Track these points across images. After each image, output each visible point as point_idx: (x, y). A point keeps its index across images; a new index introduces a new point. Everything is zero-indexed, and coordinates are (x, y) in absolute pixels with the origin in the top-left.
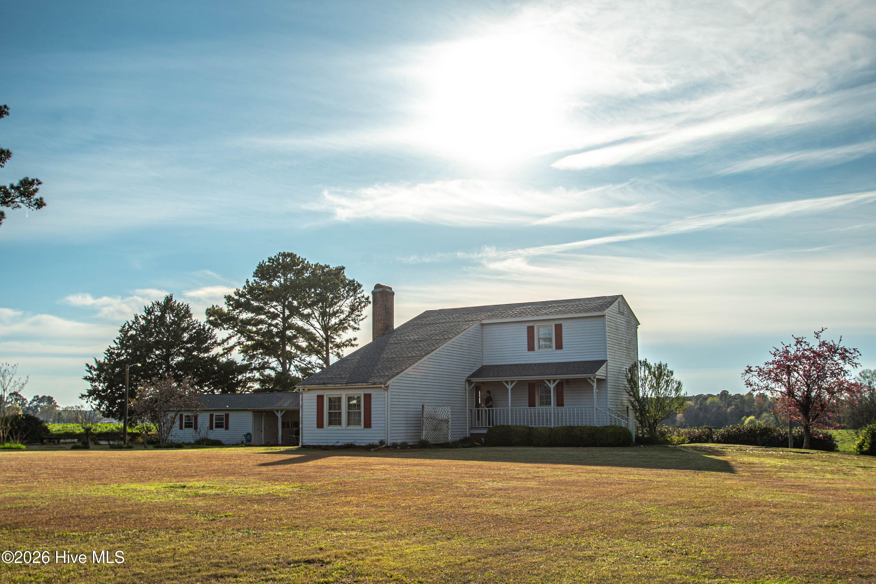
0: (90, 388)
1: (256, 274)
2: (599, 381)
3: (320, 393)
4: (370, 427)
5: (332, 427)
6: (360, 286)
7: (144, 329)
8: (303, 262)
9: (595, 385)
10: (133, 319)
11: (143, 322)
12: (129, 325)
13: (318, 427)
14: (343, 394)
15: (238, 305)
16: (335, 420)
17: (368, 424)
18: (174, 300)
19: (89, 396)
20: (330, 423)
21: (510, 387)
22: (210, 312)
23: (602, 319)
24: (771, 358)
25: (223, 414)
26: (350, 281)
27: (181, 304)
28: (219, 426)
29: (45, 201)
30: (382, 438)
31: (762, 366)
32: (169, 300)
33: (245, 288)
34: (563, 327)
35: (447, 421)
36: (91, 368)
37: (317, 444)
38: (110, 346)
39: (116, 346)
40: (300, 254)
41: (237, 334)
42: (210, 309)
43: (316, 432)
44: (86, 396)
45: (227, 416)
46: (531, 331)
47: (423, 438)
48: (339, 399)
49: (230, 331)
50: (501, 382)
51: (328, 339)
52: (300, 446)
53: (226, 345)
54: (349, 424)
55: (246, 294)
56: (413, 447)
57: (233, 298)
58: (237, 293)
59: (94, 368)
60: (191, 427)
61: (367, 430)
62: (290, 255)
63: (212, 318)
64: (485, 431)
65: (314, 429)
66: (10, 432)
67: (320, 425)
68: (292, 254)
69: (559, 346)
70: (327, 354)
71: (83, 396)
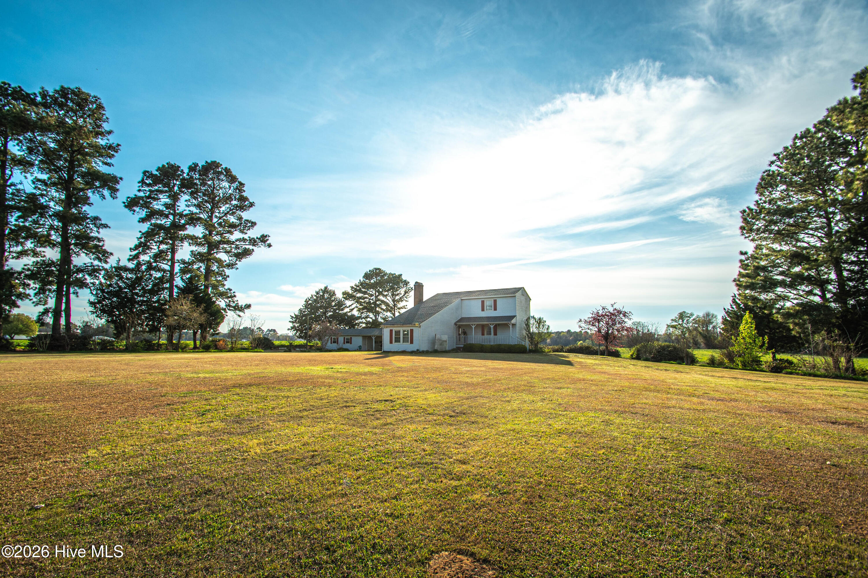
0: (292, 326)
1: (364, 277)
2: (512, 324)
3: (391, 328)
5: (396, 343)
6: (409, 283)
7: (315, 301)
8: (384, 272)
9: (511, 326)
10: (311, 296)
11: (315, 298)
12: (309, 299)
14: (401, 329)
15: (356, 290)
16: (398, 340)
17: (412, 342)
18: (328, 288)
19: (291, 329)
20: (396, 341)
21: (473, 327)
22: (344, 293)
23: (513, 298)
24: (591, 316)
25: (349, 337)
26: (404, 281)
27: (331, 290)
28: (348, 342)
29: (272, 244)
30: (418, 349)
31: (586, 319)
32: (326, 288)
33: (359, 283)
34: (497, 301)
35: (446, 341)
36: (292, 317)
37: (390, 351)
38: (300, 308)
40: (383, 268)
41: (355, 303)
43: (390, 345)
45: (351, 338)
46: (483, 302)
47: (436, 348)
48: (399, 331)
49: (353, 302)
50: (469, 325)
51: (395, 305)
52: (382, 351)
53: (351, 308)
54: (403, 342)
55: (359, 286)
56: (431, 352)
57: (354, 288)
58: (356, 285)
59: (294, 317)
60: (336, 343)
61: (412, 345)
62: (379, 269)
63: (345, 296)
64: (462, 346)
65: (388, 344)
66: (257, 345)
67: (391, 342)
69: (495, 309)
70: (394, 312)
71: (289, 329)
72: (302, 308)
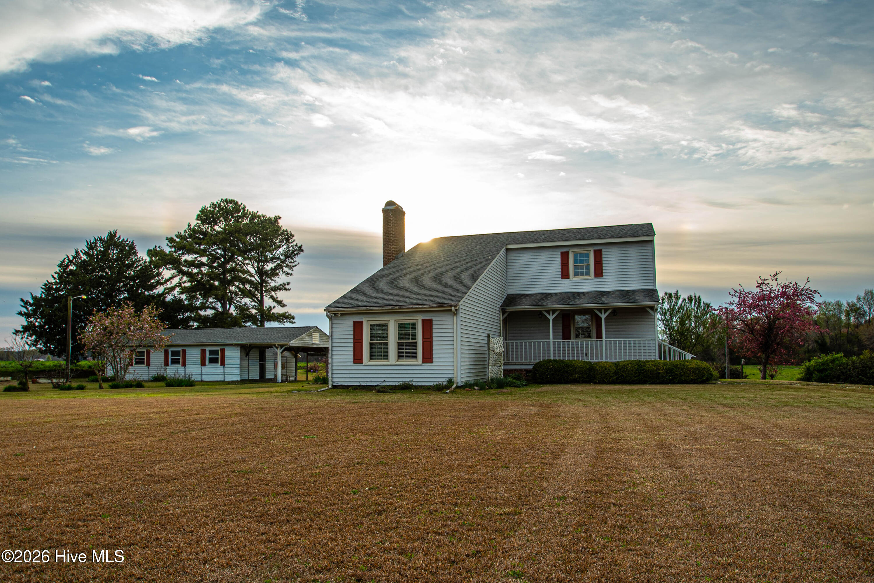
0: (25, 324)
1: (199, 217)
3: (358, 318)
4: (432, 362)
6: (292, 236)
7: (85, 265)
8: (244, 209)
9: (653, 315)
10: (74, 254)
11: (84, 257)
12: (69, 259)
13: (354, 362)
14: (392, 320)
15: (180, 247)
16: (379, 352)
17: (428, 358)
18: (118, 236)
19: (24, 332)
20: (373, 357)
21: (551, 318)
22: (153, 253)
23: (649, 244)
25: (180, 349)
26: (284, 231)
27: (125, 240)
28: (175, 362)
30: (451, 376)
32: (112, 236)
33: (185, 231)
34: (603, 253)
35: (501, 355)
36: (26, 303)
37: (358, 384)
38: (47, 281)
39: (54, 281)
40: (241, 201)
41: (179, 275)
42: (151, 250)
43: (353, 368)
44: (21, 332)
46: (565, 257)
47: (490, 374)
49: (172, 272)
50: (540, 312)
51: (262, 283)
52: (330, 386)
53: (169, 285)
54: (400, 356)
55: (187, 238)
57: (175, 240)
58: (179, 236)
59: (30, 303)
60: (143, 363)
61: (428, 366)
62: (231, 202)
63: (155, 257)
65: (349, 364)
67: (358, 359)
68: (234, 201)
69: (599, 273)
70: (262, 296)
71: (17, 332)
72: (53, 281)
